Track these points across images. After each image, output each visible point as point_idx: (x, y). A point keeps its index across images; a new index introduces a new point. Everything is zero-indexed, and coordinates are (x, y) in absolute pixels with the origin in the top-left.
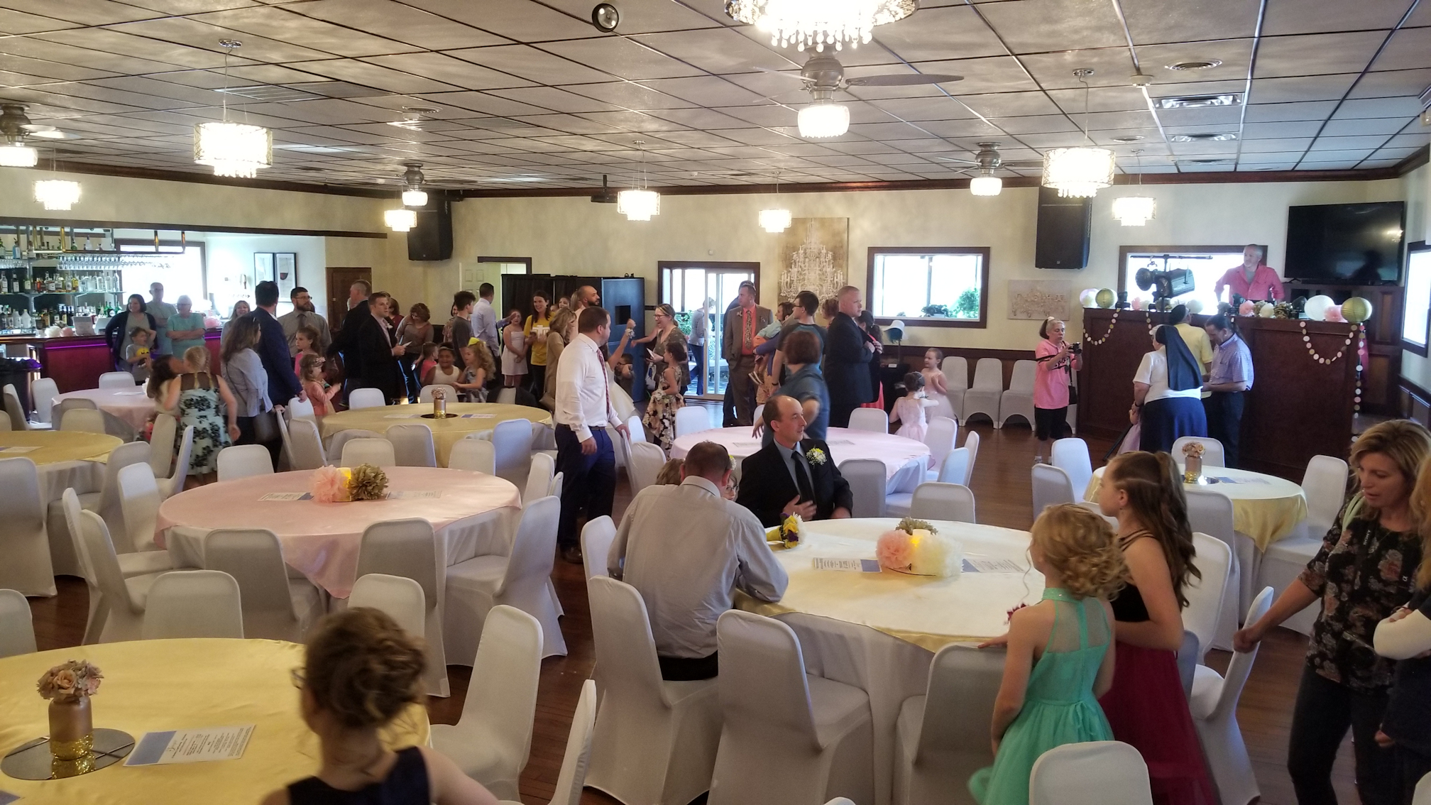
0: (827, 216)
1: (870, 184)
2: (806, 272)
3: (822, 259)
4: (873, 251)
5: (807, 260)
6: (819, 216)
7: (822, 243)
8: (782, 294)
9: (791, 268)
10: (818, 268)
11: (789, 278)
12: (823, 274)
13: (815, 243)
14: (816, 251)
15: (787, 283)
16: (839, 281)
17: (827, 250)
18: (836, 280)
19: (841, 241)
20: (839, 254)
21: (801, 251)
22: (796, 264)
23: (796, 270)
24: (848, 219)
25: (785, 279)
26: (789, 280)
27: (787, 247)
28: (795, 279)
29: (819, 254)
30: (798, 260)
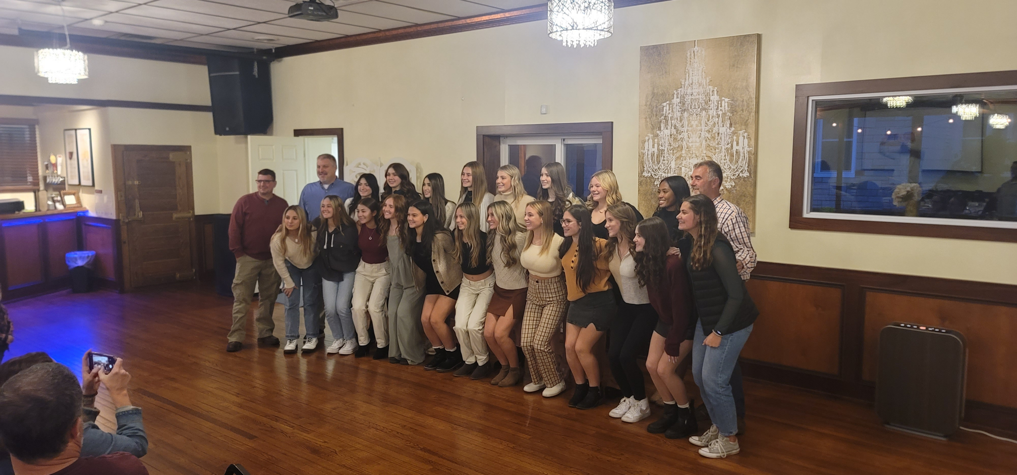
2: (685, 135)
3: (711, 112)
5: (686, 114)
6: (709, 36)
7: (711, 83)
8: (645, 174)
9: (660, 129)
10: (703, 128)
11: (656, 145)
12: (714, 138)
13: (700, 85)
14: (702, 98)
15: (653, 155)
16: (741, 151)
17: (721, 96)
18: (734, 149)
20: (742, 102)
21: (676, 100)
22: (667, 121)
23: (667, 132)
24: (759, 37)
25: (650, 148)
26: (655, 150)
27: (653, 94)
28: (666, 148)
29: (706, 103)
30: (670, 116)
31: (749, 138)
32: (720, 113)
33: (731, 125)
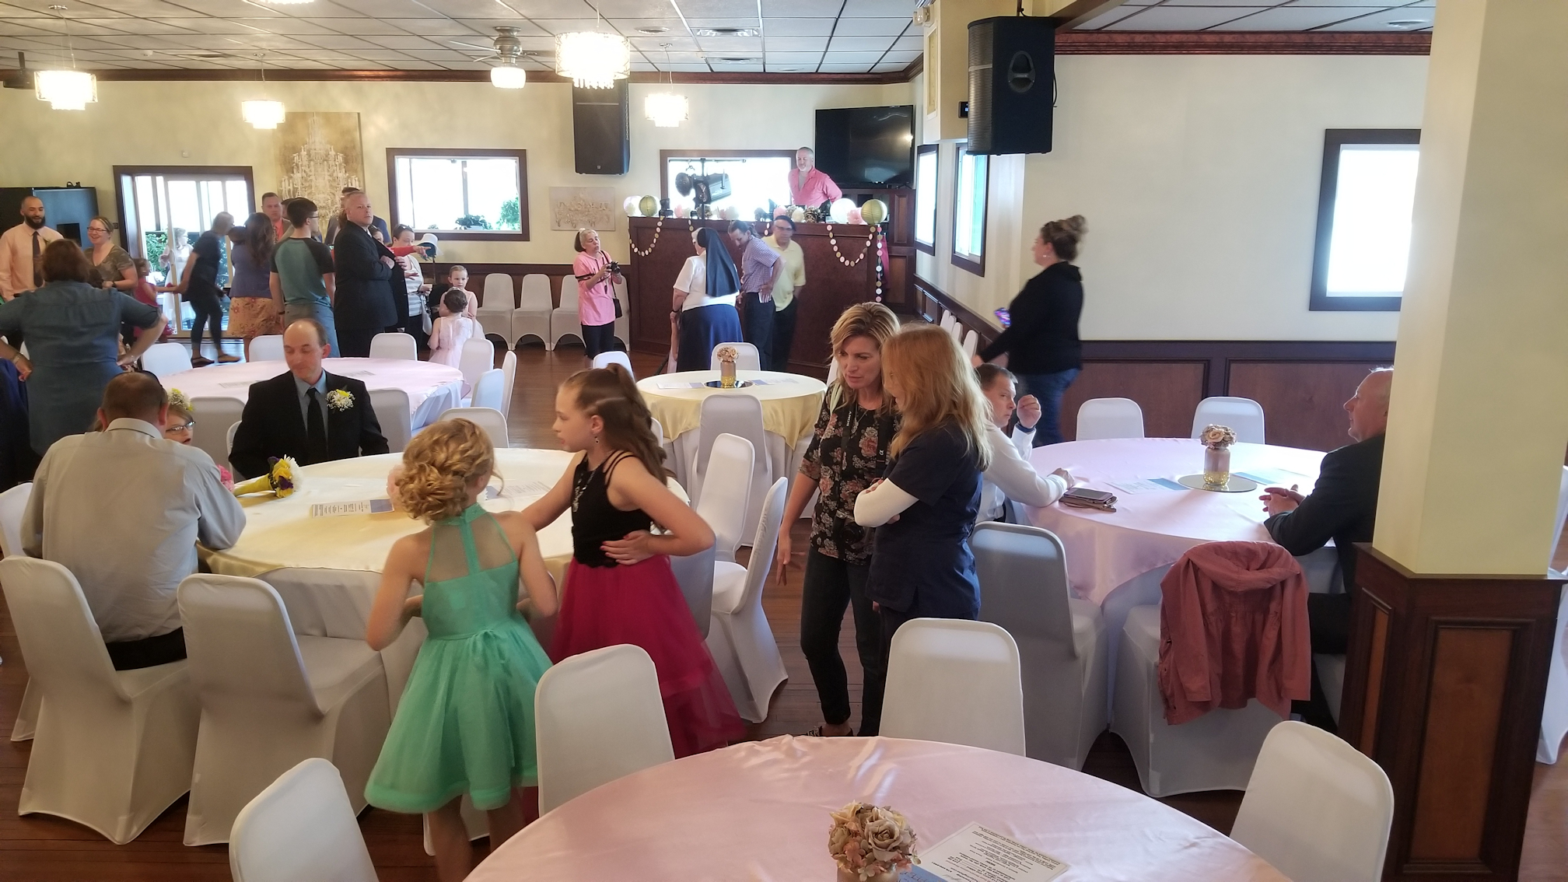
0: (333, 110)
1: (381, 73)
2: (313, 177)
3: (330, 162)
4: (392, 153)
5: (312, 163)
6: (322, 110)
7: (329, 143)
9: (293, 173)
10: (326, 173)
11: (291, 184)
12: (334, 180)
13: (321, 143)
14: (322, 152)
15: (289, 191)
17: (336, 151)
19: (353, 141)
20: (352, 156)
21: (304, 153)
22: (298, 167)
23: (299, 175)
24: (359, 114)
25: (286, 186)
26: (291, 188)
27: (284, 147)
28: (299, 186)
29: (327, 156)
30: (300, 164)
31: (359, 181)
32: (337, 163)
33: (346, 172)
